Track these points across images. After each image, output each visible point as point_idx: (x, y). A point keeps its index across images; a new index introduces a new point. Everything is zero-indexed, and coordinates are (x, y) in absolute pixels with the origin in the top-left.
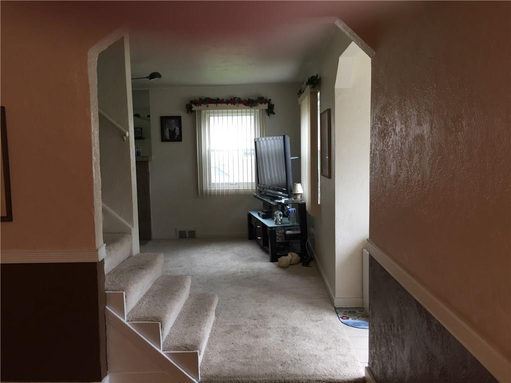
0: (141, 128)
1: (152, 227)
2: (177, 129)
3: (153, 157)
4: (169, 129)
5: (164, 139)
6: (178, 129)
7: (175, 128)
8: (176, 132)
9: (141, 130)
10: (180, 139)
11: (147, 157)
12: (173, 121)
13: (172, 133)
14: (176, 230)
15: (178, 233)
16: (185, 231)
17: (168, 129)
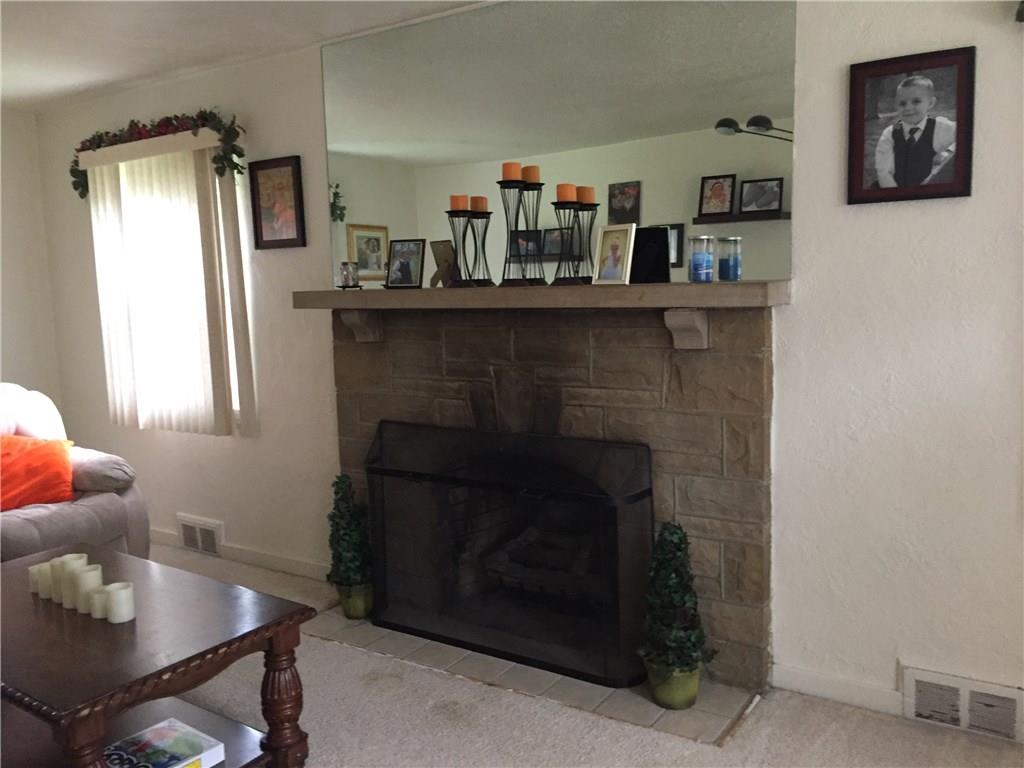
0: (781, 180)
1: (775, 627)
2: (946, 125)
3: (795, 286)
4: (897, 134)
5: (860, 190)
6: (953, 124)
7: (931, 123)
8: (937, 143)
9: (781, 186)
10: (958, 183)
11: (764, 285)
12: (923, 82)
13: (913, 153)
14: (900, 670)
15: (911, 688)
16: (955, 691)
17: (890, 128)
